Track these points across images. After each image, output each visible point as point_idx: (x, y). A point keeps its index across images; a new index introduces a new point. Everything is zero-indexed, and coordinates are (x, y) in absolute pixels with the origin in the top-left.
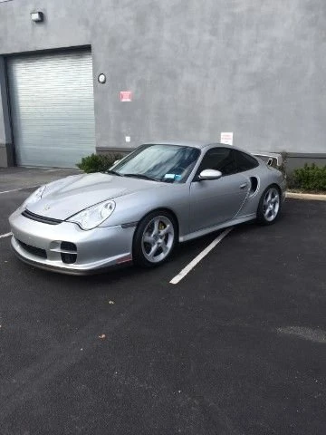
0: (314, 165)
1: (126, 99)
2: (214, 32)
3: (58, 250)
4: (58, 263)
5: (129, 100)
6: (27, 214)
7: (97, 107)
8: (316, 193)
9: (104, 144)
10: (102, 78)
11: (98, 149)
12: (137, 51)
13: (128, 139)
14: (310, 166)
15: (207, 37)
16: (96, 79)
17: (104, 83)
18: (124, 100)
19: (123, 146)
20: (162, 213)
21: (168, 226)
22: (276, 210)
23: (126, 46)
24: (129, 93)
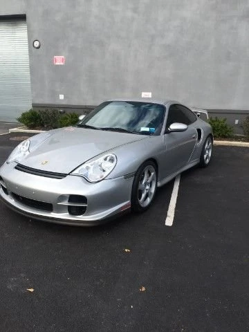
0: (216, 118)
1: (59, 63)
2: (135, 10)
3: (66, 203)
4: (64, 216)
5: (62, 64)
6: (20, 167)
7: (33, 69)
8: (221, 140)
9: (39, 101)
10: (37, 44)
11: (34, 106)
12: (69, 22)
13: (62, 97)
14: (214, 119)
15: (129, 14)
16: (31, 44)
17: (38, 48)
18: (57, 64)
19: (57, 102)
20: (150, 163)
21: (152, 174)
22: (210, 155)
23: (58, 18)
24: (63, 57)
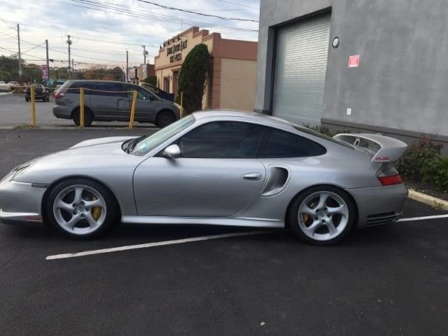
1: (353, 65)
5: (356, 66)
7: (328, 75)
9: (328, 116)
10: (336, 42)
11: (323, 121)
12: (371, 7)
13: (349, 111)
16: (332, 47)
17: (337, 47)
18: (351, 66)
23: (361, 3)
24: (358, 56)
